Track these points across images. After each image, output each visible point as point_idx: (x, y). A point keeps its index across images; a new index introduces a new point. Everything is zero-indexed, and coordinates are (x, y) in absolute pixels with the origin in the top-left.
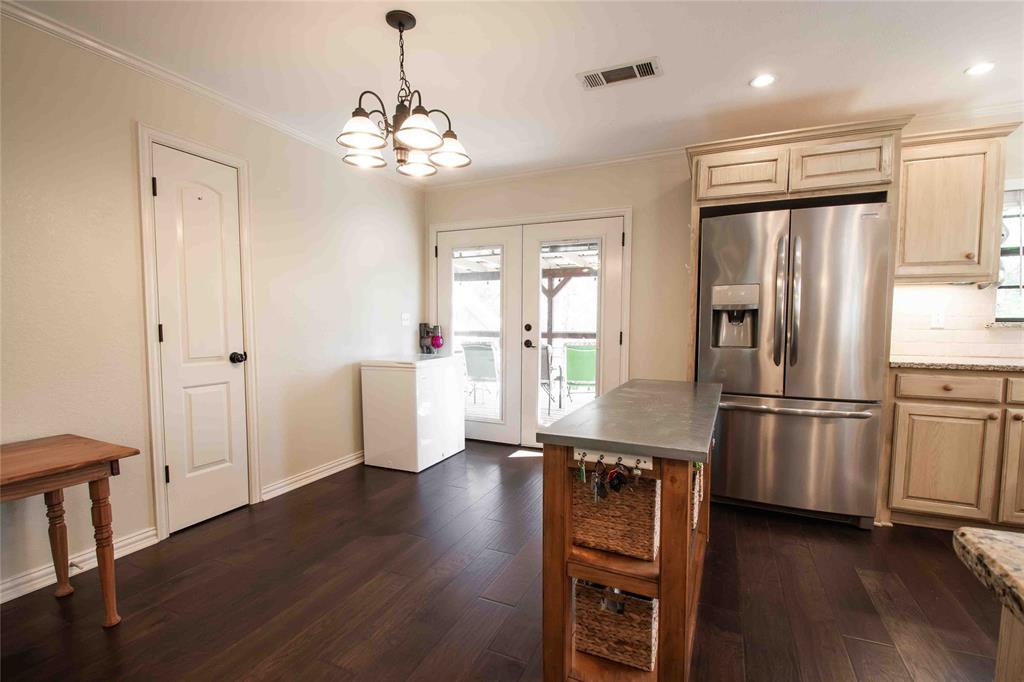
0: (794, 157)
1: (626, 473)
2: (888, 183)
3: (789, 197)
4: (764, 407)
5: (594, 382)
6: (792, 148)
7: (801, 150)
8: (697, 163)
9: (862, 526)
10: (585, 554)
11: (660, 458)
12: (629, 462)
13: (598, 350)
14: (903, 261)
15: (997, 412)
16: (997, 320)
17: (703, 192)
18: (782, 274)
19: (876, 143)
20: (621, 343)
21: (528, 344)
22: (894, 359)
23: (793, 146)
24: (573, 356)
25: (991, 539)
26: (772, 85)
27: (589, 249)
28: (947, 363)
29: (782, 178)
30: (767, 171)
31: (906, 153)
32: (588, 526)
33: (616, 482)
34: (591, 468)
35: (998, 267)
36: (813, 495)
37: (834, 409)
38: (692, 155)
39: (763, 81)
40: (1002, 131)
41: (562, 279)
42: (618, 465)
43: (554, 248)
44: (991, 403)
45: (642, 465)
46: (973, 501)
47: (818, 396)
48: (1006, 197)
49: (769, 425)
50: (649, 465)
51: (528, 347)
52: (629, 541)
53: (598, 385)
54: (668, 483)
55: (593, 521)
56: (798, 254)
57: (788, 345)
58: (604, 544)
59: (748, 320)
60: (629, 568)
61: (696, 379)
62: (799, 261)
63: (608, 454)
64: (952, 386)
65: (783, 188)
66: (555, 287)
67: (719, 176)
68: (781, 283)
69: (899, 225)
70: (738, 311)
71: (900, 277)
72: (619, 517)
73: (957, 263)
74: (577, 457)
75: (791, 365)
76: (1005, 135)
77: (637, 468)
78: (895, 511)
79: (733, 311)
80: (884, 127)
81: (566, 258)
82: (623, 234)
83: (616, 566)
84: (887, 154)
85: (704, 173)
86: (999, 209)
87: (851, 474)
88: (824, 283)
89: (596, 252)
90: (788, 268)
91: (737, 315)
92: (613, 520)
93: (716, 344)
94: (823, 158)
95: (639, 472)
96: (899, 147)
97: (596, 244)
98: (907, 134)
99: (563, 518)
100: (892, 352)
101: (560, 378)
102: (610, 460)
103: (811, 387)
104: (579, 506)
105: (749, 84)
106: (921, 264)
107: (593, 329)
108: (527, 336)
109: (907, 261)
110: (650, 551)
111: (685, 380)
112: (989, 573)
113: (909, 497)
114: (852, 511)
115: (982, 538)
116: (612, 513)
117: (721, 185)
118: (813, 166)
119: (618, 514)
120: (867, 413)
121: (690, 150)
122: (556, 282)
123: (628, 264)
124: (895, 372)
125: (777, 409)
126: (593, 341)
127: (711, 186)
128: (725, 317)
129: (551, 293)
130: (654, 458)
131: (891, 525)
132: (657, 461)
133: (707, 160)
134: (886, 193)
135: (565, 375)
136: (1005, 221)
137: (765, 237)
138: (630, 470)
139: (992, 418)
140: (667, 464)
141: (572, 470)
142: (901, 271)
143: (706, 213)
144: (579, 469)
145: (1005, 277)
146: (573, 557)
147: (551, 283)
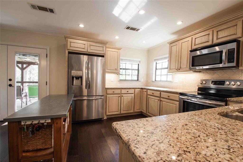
0: (88, 44)
1: (41, 125)
2: (105, 54)
3: (88, 53)
4: (84, 99)
5: (38, 96)
6: (88, 43)
7: (90, 44)
8: (67, 40)
9: (102, 120)
10: (28, 154)
11: (53, 118)
12: (42, 121)
13: (39, 87)
14: (107, 69)
15: (120, 95)
16: (120, 80)
17: (69, 48)
18: (87, 69)
19: (103, 46)
20: (47, 85)
21: (10, 85)
22: (106, 87)
23: (89, 42)
24: (30, 89)
25: (117, 124)
26: (83, 27)
27: (35, 57)
28: (114, 87)
29: (86, 48)
30: (83, 46)
31: (107, 49)
32: (29, 144)
33: (38, 129)
34: (28, 126)
35: (120, 71)
36: (94, 116)
37: (97, 97)
38: (66, 38)
39: (82, 26)
40: (119, 49)
41: (27, 65)
42: (38, 123)
43: (24, 55)
44: (119, 94)
45: (47, 121)
46: (118, 111)
47: (94, 95)
48: (121, 60)
49: (85, 103)
50: (50, 121)
51: (11, 86)
52: (45, 144)
53: (39, 97)
54: (55, 125)
55: (31, 142)
56: (90, 65)
57: (88, 85)
58: (35, 148)
59: (80, 79)
60: (44, 152)
61: (68, 94)
62: (90, 67)
63: (34, 120)
64: (114, 91)
65: (86, 51)
66: (24, 67)
67: (72, 45)
68: (86, 71)
69: (106, 62)
70: (78, 77)
71: (106, 72)
72: (41, 138)
73: (114, 70)
74: (23, 123)
75: (89, 89)
76: (120, 50)
77: (45, 123)
78: (107, 116)
79: (77, 77)
80: (104, 43)
81: (28, 59)
82: (47, 54)
83: (40, 154)
84: (104, 49)
85: (69, 43)
86: (120, 61)
87: (100, 110)
88: (95, 72)
89: (38, 58)
90: (88, 68)
91: (77, 78)
92: (39, 140)
93: (73, 85)
94: (94, 47)
95: (46, 124)
96: (106, 48)
97: (38, 56)
98: (107, 46)
99: (17, 146)
100: (106, 86)
101: (26, 96)
102: (36, 122)
103: (93, 93)
104: (25, 139)
105: (79, 25)
106: (110, 70)
107: (37, 81)
108: (10, 83)
109: (108, 69)
110: (52, 145)
111: (65, 94)
112: (117, 132)
113: (109, 112)
114: (101, 117)
115: (116, 124)
116: (38, 138)
117: (73, 47)
118: (92, 48)
119: (40, 137)
120: (102, 98)
121: (65, 36)
122: (25, 66)
123: (48, 63)
124: (106, 89)
125: (86, 99)
126: (37, 84)
127: (71, 47)
128: (75, 78)
129: (22, 69)
130: (51, 119)
131: (106, 118)
132: (52, 119)
133: (70, 40)
134: (104, 56)
135: (28, 94)
136: (120, 64)
137: (83, 61)
138: (43, 124)
139: (119, 96)
140: (55, 119)
141: (21, 128)
142: (107, 71)
143: (69, 53)
144: (23, 128)
145: (121, 73)
146: (23, 157)
147: (22, 66)
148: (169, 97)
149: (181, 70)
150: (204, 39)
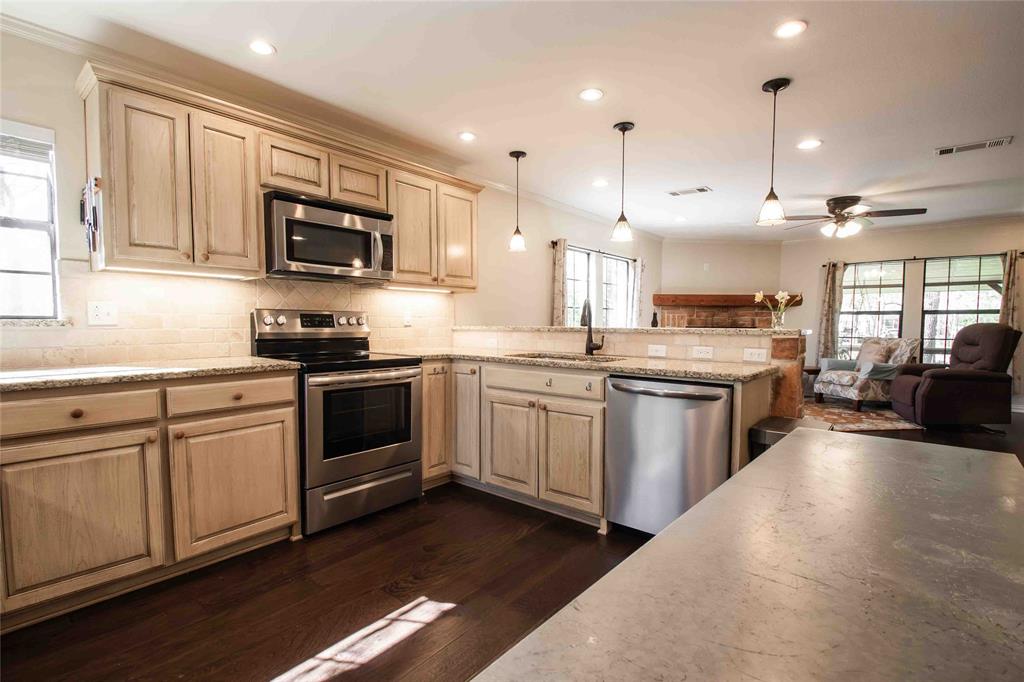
148: (238, 398)
149: (214, 263)
150: (306, 169)
